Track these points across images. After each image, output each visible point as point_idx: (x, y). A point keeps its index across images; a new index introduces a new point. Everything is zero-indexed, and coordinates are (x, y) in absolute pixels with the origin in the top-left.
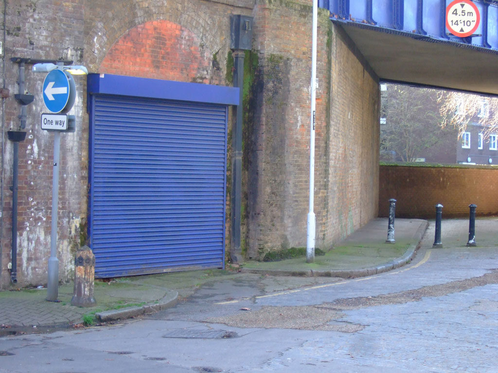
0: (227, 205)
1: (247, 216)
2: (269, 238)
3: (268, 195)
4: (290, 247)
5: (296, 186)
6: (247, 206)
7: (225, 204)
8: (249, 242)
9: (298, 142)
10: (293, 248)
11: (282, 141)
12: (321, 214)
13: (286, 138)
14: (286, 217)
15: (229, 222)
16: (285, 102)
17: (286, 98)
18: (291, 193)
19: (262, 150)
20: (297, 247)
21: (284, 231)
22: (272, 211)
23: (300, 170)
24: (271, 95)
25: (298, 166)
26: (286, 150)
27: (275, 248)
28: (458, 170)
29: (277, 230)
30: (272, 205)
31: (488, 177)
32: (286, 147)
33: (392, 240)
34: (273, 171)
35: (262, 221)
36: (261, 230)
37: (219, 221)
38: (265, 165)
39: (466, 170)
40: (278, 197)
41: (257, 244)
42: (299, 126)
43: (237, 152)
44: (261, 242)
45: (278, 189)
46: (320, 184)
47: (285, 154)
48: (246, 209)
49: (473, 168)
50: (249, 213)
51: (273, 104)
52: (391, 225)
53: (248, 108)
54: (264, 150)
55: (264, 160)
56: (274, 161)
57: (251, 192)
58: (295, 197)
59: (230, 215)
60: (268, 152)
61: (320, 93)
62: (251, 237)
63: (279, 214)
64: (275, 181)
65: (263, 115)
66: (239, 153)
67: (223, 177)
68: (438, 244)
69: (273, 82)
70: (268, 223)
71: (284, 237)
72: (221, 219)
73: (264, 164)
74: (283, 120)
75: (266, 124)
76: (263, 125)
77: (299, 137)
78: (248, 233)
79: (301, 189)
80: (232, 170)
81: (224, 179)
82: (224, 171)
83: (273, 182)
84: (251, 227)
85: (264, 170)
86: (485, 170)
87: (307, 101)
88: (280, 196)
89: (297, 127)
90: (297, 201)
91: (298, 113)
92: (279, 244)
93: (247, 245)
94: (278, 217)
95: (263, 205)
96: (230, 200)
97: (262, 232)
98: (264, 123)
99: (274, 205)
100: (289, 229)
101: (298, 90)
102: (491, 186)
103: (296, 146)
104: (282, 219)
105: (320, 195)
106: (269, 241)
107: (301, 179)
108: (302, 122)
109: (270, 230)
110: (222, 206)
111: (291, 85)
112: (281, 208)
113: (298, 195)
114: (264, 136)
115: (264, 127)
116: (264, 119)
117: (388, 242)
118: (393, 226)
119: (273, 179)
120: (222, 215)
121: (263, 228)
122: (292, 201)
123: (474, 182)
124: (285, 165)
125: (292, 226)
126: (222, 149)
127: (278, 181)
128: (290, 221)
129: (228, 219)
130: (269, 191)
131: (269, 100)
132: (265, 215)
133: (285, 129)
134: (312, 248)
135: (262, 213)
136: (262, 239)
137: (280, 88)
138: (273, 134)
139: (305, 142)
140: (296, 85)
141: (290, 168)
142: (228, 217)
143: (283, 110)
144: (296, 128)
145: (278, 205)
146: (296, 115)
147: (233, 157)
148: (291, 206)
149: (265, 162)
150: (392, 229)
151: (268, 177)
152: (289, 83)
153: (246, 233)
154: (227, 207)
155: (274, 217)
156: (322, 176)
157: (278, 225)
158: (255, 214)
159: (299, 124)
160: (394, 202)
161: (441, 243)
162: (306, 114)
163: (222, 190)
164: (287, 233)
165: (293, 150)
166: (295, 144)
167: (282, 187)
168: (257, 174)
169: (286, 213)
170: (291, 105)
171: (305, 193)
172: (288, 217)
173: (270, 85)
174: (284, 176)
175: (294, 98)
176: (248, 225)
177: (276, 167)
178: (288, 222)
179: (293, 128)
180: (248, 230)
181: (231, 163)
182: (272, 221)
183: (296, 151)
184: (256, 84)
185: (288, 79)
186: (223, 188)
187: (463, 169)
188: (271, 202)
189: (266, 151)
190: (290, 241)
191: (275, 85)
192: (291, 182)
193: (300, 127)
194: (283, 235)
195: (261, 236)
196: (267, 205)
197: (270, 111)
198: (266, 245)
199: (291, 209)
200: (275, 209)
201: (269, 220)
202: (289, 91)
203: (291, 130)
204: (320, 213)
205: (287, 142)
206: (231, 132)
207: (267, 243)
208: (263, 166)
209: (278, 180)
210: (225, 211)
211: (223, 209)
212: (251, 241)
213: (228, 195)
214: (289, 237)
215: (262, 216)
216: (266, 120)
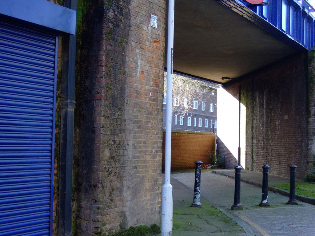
0: (55, 175)
1: (77, 190)
2: (107, 218)
3: (107, 160)
4: (129, 227)
5: (135, 148)
6: (78, 175)
7: (53, 175)
8: (80, 224)
9: (138, 92)
10: (132, 228)
11: (122, 89)
12: (158, 182)
13: (126, 86)
14: (125, 188)
15: (56, 198)
16: (125, 40)
17: (126, 35)
18: (131, 157)
19: (101, 100)
20: (135, 226)
21: (123, 206)
22: (111, 182)
23: (139, 127)
24: (112, 27)
25: (138, 122)
26: (126, 101)
27: (114, 231)
28: (176, 134)
29: (116, 206)
30: (110, 174)
31: (194, 139)
32: (126, 98)
33: (199, 203)
34: (112, 128)
35: (100, 196)
36: (98, 208)
37: (44, 198)
38: (104, 121)
39: (181, 134)
40: (117, 163)
41: (92, 227)
42: (138, 72)
43: (69, 101)
44: (99, 225)
45: (117, 152)
46: (157, 146)
47: (125, 107)
48: (77, 179)
49: (185, 133)
50: (81, 185)
51: (114, 39)
52: (198, 188)
53: (81, 44)
54: (103, 100)
55: (103, 113)
56: (114, 115)
57: (83, 157)
58: (135, 162)
59: (58, 188)
60: (107, 103)
61: (159, 35)
62: (83, 217)
63: (118, 185)
64: (115, 141)
65: (102, 52)
66: (71, 103)
67: (50, 136)
68: (238, 205)
69: (114, 11)
70: (107, 198)
71: (123, 215)
72: (48, 195)
73: (103, 118)
74: (124, 62)
75: (106, 66)
76: (103, 66)
77: (139, 86)
78: (79, 211)
79: (140, 152)
80: (62, 126)
81: (51, 139)
82: (52, 127)
83: (113, 143)
84: (83, 204)
85: (103, 127)
86: (193, 135)
87: (147, 42)
88: (119, 160)
89: (137, 73)
90: (135, 167)
91: (138, 56)
92: (118, 224)
93: (77, 228)
94: (118, 189)
95: (101, 174)
96: (58, 169)
97: (99, 211)
98: (104, 64)
99: (113, 174)
100: (128, 204)
101: (138, 27)
102: (196, 146)
103: (136, 97)
104: (121, 191)
105: (157, 159)
106: (108, 222)
107: (140, 140)
108: (141, 67)
109: (108, 206)
110: (49, 178)
111: (132, 18)
112: (120, 177)
113: (137, 160)
114: (104, 81)
115: (104, 69)
116: (104, 58)
117: (194, 205)
118: (200, 189)
119: (112, 139)
120: (49, 190)
121: (101, 206)
122: (131, 167)
123: (186, 143)
124: (125, 121)
125: (131, 200)
126: (49, 96)
127: (118, 142)
128: (128, 193)
129: (56, 195)
130: (108, 155)
131: (109, 33)
132: (103, 187)
133: (124, 74)
134: (170, 232)
135: (100, 185)
136: (100, 220)
137: (121, 21)
138: (113, 80)
139: (145, 93)
140: (136, 20)
141: (130, 125)
142: (56, 191)
143: (124, 49)
144: (136, 75)
145: (117, 174)
146: (137, 57)
147: (63, 108)
148: (130, 174)
149: (104, 116)
150: (198, 192)
151: (107, 137)
152: (130, 16)
153: (76, 212)
154: (55, 178)
155: (113, 190)
156: (159, 135)
157: (116, 199)
158: (90, 186)
159: (139, 70)
160: (201, 164)
161: (241, 205)
162: (146, 57)
163: (50, 154)
164: (126, 209)
165: (133, 102)
166: (135, 94)
167: (122, 150)
168: (94, 131)
169: (125, 183)
170: (131, 45)
171: (143, 156)
172: (127, 188)
173: (111, 14)
174: (124, 135)
175: (134, 36)
176: (79, 201)
177: (115, 123)
178: (127, 194)
179: (133, 74)
180: (79, 208)
181: (59, 117)
182: (111, 195)
183: (136, 104)
184: (92, 11)
185: (129, 10)
186: (51, 151)
187: (180, 134)
188: (110, 170)
189: (105, 101)
190: (129, 219)
191: (116, 15)
192: (130, 143)
193: (139, 74)
194: (122, 212)
195: (99, 216)
196: (106, 173)
197: (110, 48)
198: (104, 228)
199: (130, 178)
200: (114, 178)
201: (107, 194)
202: (130, 26)
203: (131, 76)
204: (156, 181)
205: (127, 91)
206: (61, 73)
207: (105, 224)
208: (102, 122)
209: (118, 140)
210: (53, 183)
211: (50, 180)
212: (84, 223)
213: (56, 160)
214: (127, 214)
215: (101, 188)
216: (106, 59)
